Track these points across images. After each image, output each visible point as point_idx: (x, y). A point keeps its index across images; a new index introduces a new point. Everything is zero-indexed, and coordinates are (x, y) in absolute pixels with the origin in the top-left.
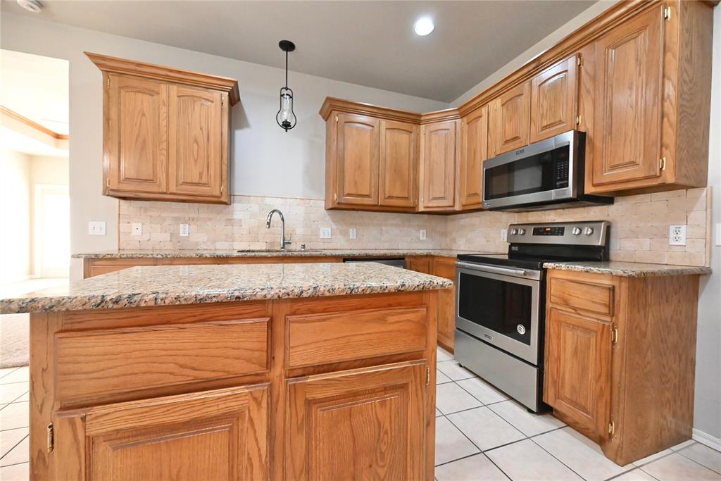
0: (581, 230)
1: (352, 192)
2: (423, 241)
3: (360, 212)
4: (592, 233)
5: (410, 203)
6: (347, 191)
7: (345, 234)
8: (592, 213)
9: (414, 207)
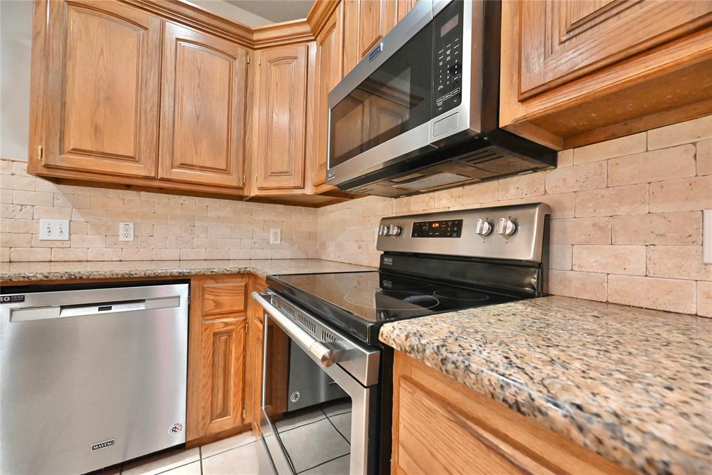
0: (492, 225)
1: (88, 146)
2: (272, 247)
3: (143, 193)
4: (515, 232)
5: (231, 180)
6: (71, 143)
7: (108, 232)
8: (513, 191)
9: (242, 189)
